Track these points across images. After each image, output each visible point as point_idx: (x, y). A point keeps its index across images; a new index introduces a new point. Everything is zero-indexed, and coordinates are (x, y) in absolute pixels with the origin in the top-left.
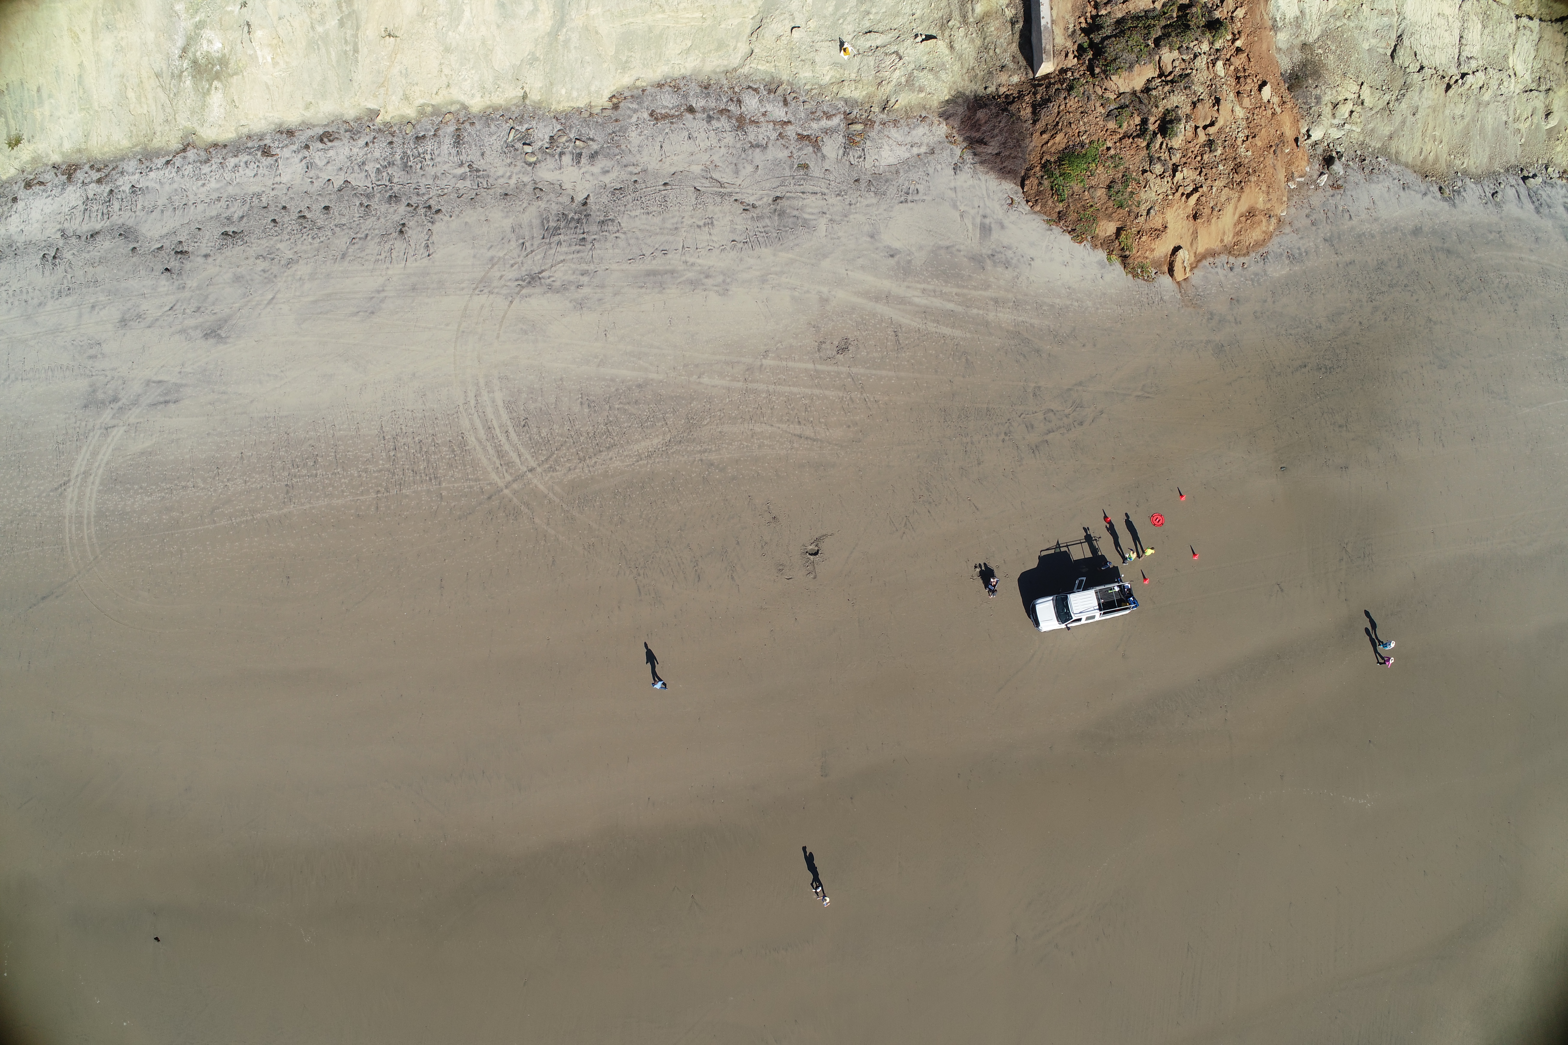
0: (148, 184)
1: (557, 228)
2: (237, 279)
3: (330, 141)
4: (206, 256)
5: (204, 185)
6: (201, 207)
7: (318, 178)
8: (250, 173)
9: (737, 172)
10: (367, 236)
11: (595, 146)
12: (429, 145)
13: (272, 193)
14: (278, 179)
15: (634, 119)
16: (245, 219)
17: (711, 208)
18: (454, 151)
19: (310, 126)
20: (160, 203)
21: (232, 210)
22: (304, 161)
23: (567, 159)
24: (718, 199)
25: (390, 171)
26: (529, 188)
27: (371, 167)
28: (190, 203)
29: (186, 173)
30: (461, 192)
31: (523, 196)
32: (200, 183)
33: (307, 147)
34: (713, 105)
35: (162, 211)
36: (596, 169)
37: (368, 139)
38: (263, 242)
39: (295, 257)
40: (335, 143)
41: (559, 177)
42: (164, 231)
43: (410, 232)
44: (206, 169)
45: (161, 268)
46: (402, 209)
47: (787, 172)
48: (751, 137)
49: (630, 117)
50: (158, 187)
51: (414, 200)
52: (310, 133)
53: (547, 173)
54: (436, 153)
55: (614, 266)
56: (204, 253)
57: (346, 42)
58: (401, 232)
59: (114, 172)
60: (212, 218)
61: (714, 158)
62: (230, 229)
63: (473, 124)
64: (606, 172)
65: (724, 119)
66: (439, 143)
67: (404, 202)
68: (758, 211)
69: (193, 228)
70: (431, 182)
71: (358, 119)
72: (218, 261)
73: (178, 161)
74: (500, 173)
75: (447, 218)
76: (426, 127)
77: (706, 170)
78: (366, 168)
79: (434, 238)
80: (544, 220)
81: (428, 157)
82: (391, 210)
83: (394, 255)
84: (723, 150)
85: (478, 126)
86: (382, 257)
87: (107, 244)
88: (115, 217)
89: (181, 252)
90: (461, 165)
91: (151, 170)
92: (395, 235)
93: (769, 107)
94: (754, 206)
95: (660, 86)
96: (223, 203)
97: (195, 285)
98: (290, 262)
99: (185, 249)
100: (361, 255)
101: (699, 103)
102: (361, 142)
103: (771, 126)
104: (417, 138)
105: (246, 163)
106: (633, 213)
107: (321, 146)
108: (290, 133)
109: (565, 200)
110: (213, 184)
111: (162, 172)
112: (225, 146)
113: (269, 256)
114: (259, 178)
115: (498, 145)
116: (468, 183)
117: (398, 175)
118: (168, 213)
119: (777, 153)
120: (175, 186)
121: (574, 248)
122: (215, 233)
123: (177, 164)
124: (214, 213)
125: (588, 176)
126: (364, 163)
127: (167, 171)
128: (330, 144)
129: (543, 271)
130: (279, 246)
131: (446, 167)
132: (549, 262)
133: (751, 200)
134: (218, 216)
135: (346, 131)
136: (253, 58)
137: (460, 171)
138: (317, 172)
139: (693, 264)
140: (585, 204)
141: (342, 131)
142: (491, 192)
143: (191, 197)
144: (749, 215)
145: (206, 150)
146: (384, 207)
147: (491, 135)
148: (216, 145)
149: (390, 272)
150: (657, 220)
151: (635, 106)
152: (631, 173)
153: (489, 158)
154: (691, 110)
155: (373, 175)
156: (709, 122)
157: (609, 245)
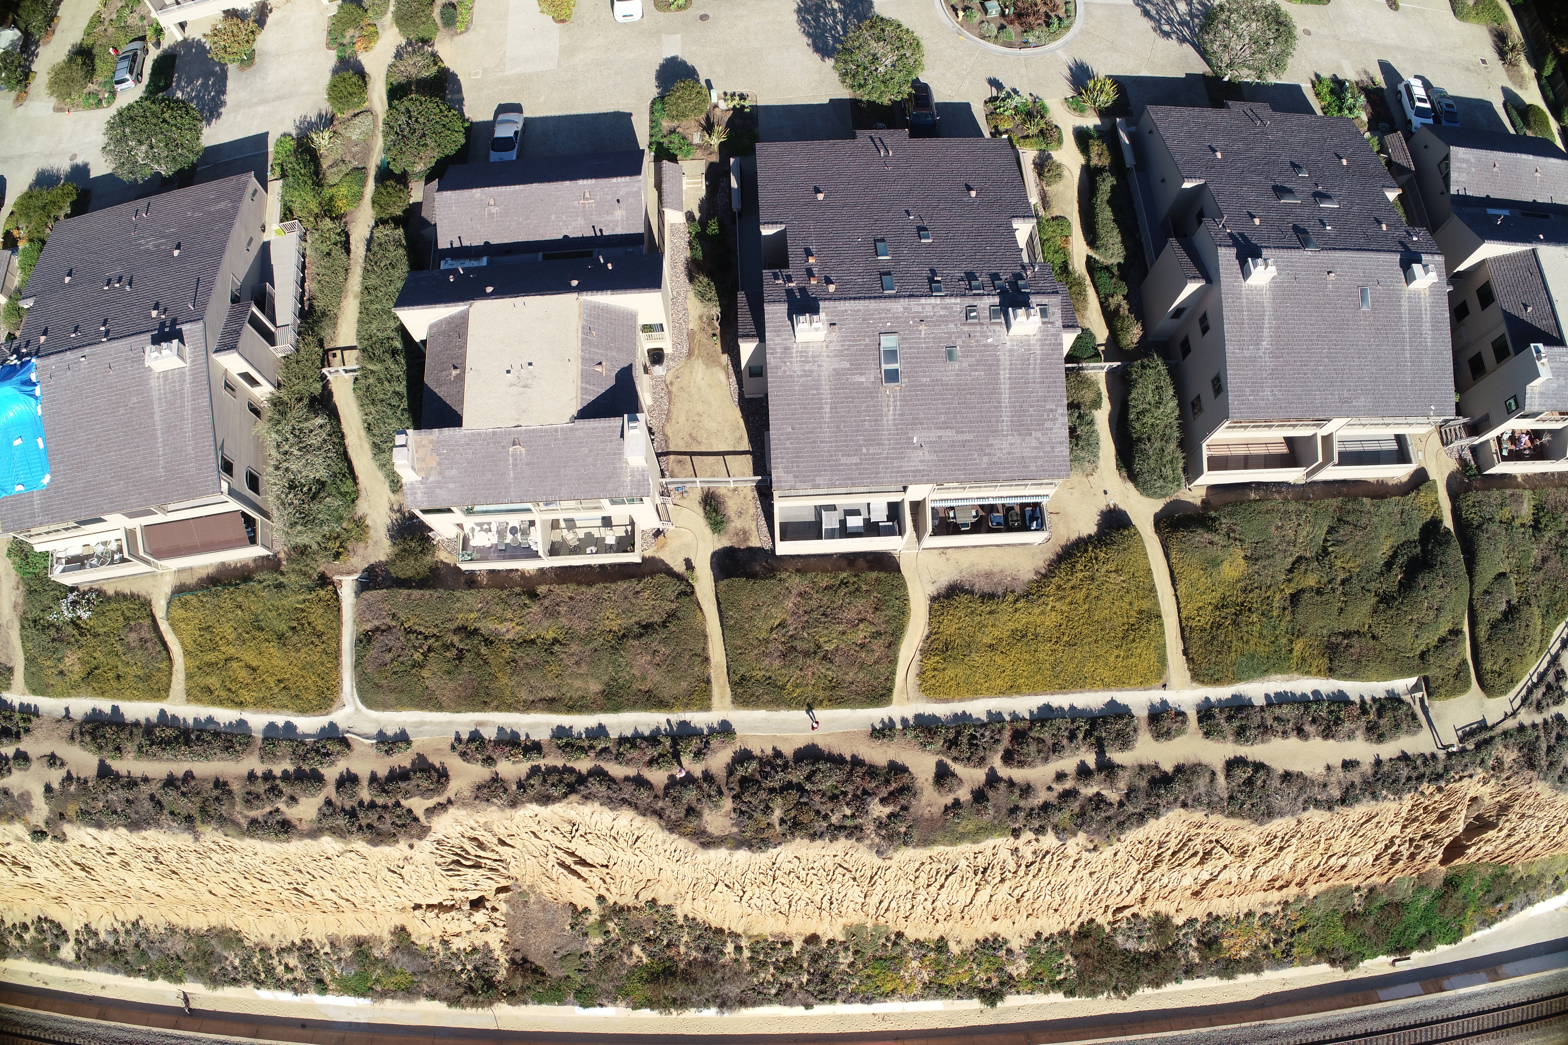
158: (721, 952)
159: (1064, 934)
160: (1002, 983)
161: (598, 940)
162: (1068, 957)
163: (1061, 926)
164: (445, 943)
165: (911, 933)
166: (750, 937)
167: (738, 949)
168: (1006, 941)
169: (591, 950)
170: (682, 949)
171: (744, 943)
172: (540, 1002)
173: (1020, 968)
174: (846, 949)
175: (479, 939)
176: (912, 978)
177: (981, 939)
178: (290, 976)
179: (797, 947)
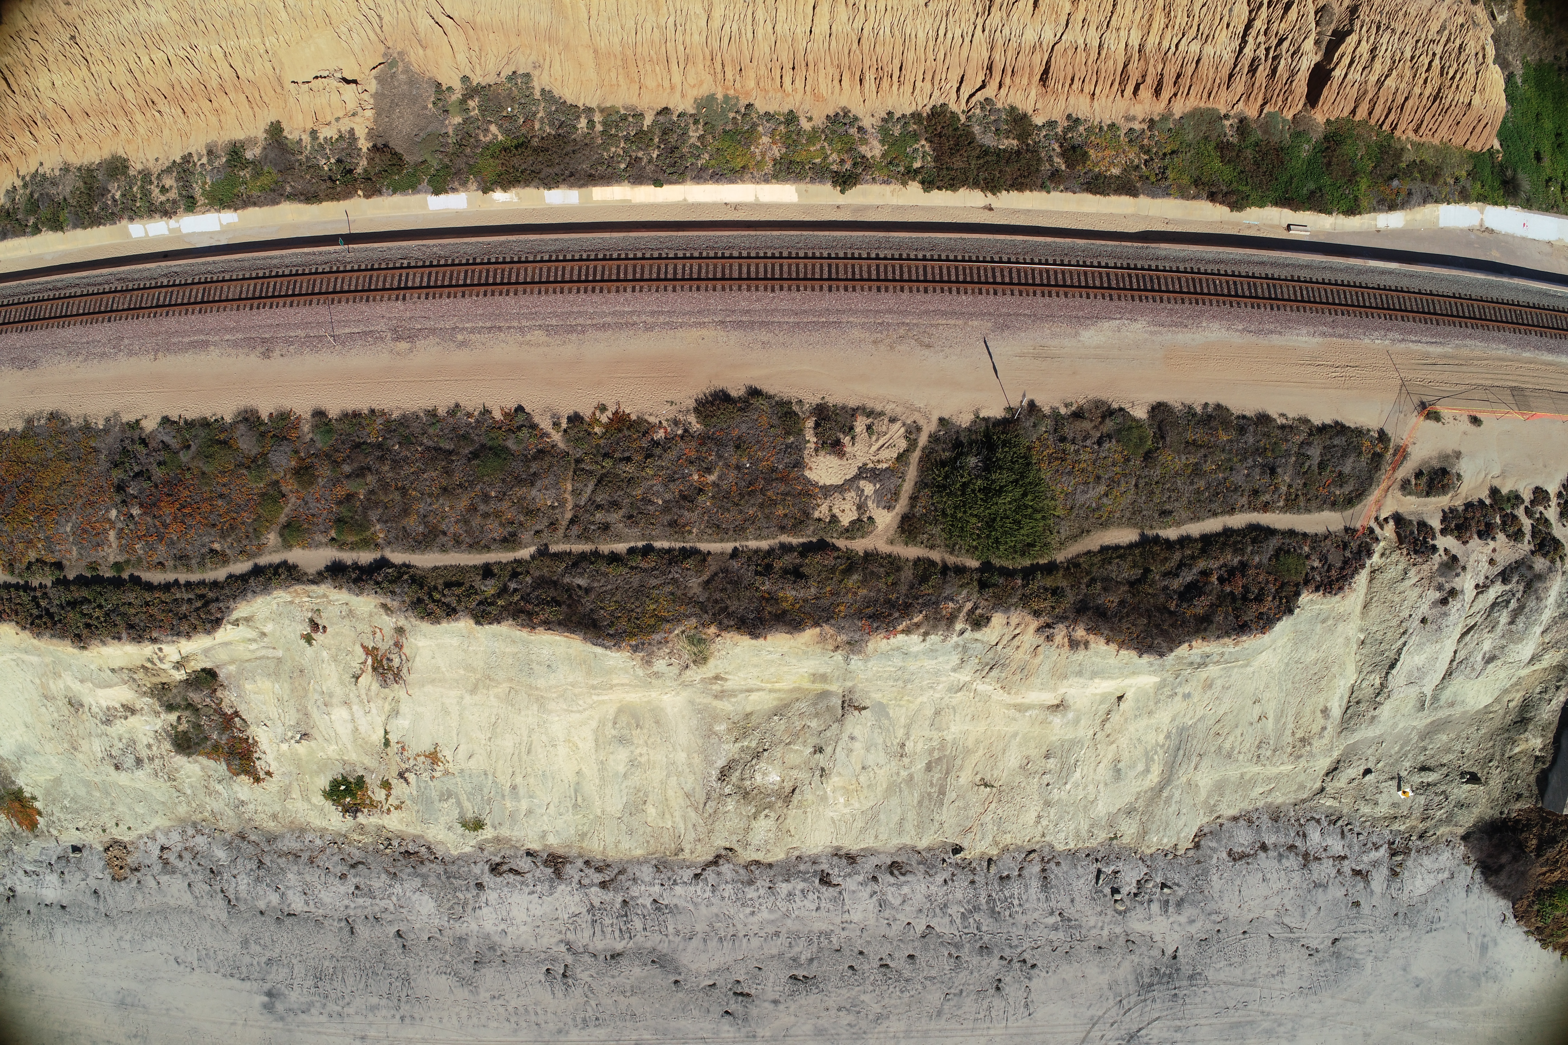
0: (675, 901)
1: (1151, 985)
2: (820, 1032)
3: (903, 874)
4: (775, 1002)
5: (753, 913)
6: (755, 942)
7: (895, 920)
8: (810, 903)
9: (1303, 915)
10: (961, 991)
11: (1180, 892)
12: (1015, 888)
13: (844, 934)
14: (846, 917)
15: (1214, 861)
16: (815, 962)
17: (1283, 955)
18: (1042, 896)
19: (873, 852)
20: (698, 928)
21: (797, 949)
22: (875, 898)
23: (1155, 907)
24: (1288, 946)
25: (977, 916)
26: (1122, 941)
27: (955, 910)
28: (741, 934)
29: (726, 894)
30: (1055, 944)
31: (1116, 949)
32: (748, 910)
33: (875, 879)
34: (1282, 840)
35: (705, 941)
36: (1183, 919)
37: (946, 875)
38: (844, 991)
39: (885, 1012)
40: (909, 878)
41: (1149, 928)
42: (713, 966)
43: (1007, 990)
44: (751, 893)
45: (720, 1010)
46: (996, 962)
47: (1344, 912)
48: (1315, 877)
49: (1211, 858)
50: (691, 907)
51: (1007, 953)
52: (874, 861)
53: (1137, 924)
54: (1024, 897)
55: (1202, 1021)
56: (772, 998)
57: (932, 785)
58: (998, 989)
59: (620, 877)
60: (773, 957)
61: (1285, 901)
62: (800, 973)
63: (1058, 864)
64: (1192, 922)
65: (1292, 856)
66: (1026, 886)
67: (997, 954)
68: (1320, 955)
69: (751, 966)
70: (1022, 932)
71: (929, 849)
72: (792, 1009)
73: (710, 875)
74: (1092, 923)
75: (1043, 974)
76: (1009, 866)
77: (1278, 915)
78: (949, 911)
79: (1033, 996)
80: (1138, 976)
81: (1016, 902)
82: (984, 963)
83: (994, 1014)
84: (1292, 892)
85: (1064, 866)
86: (981, 1016)
87: (637, 971)
88: (639, 938)
89: (741, 994)
90: (1052, 913)
91: (675, 883)
92: (992, 991)
93: (1329, 841)
94: (1317, 951)
95: (1235, 819)
96: (782, 939)
97: (768, 1034)
98: (879, 1018)
99: (746, 990)
100: (959, 1012)
101: (1270, 839)
102: (939, 879)
103: (1331, 861)
104: (1001, 878)
105: (802, 891)
106: (1218, 966)
107: (892, 880)
108: (851, 859)
109: (1156, 953)
110: (765, 915)
111: (692, 889)
112: (770, 866)
113: (853, 1007)
114: (823, 913)
115: (1086, 890)
116: (1061, 935)
117: (987, 924)
118: (713, 944)
119: (1336, 892)
120: (714, 909)
121: (1167, 1004)
122: (782, 976)
123: (711, 881)
124: (775, 951)
125: (1176, 926)
126: (945, 905)
127: (698, 888)
128: (902, 878)
129: (1140, 1029)
130: (862, 997)
131: (1036, 915)
132: (1146, 1019)
133: (1314, 944)
134: (781, 955)
135: (919, 863)
136: (824, 798)
137: (1051, 920)
138: (893, 912)
139: (1268, 1014)
140: (1175, 957)
141: (914, 863)
142: (1085, 944)
143: (740, 926)
144: (1314, 959)
145: (746, 867)
146: (975, 960)
147: (1078, 877)
148: (757, 863)
149: (992, 1032)
150: (1238, 972)
151: (1213, 844)
152: (1215, 922)
153: (1078, 905)
154: (1264, 847)
155: (958, 921)
156: (1280, 861)
157: (1198, 1000)
158: (574, 127)
159: (916, 116)
160: (855, 164)
161: (458, 120)
162: (923, 142)
163: (913, 108)
164: (314, 133)
165: (761, 106)
166: (602, 111)
167: (591, 123)
168: (856, 119)
169: (450, 131)
170: (537, 126)
171: (598, 117)
172: (395, 192)
173: (874, 149)
174: (696, 122)
175: (345, 126)
176: (763, 154)
177: (832, 114)
178: (163, 198)
179: (648, 121)
